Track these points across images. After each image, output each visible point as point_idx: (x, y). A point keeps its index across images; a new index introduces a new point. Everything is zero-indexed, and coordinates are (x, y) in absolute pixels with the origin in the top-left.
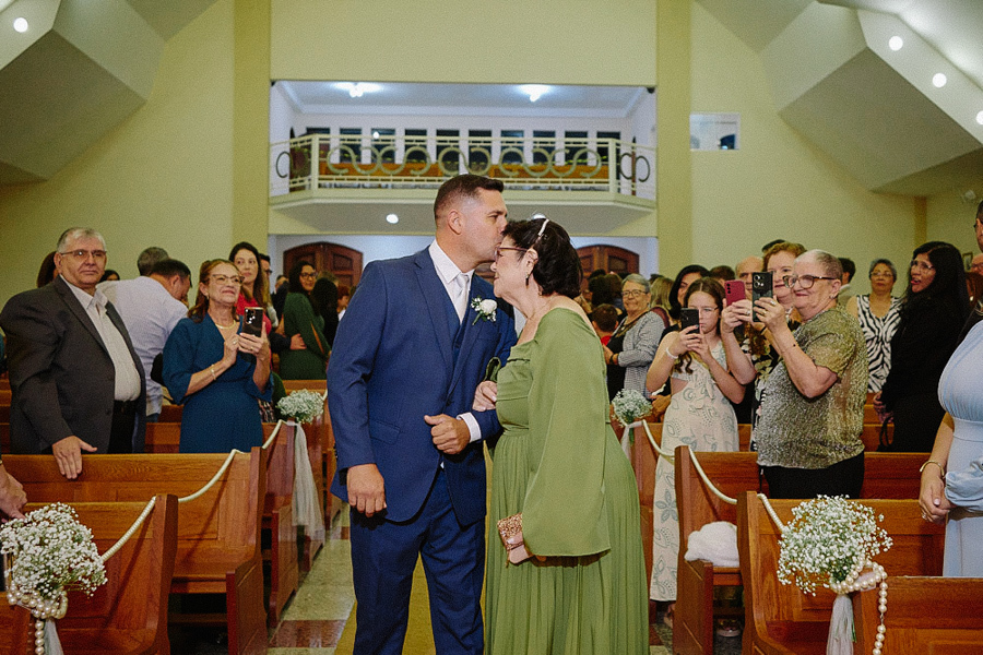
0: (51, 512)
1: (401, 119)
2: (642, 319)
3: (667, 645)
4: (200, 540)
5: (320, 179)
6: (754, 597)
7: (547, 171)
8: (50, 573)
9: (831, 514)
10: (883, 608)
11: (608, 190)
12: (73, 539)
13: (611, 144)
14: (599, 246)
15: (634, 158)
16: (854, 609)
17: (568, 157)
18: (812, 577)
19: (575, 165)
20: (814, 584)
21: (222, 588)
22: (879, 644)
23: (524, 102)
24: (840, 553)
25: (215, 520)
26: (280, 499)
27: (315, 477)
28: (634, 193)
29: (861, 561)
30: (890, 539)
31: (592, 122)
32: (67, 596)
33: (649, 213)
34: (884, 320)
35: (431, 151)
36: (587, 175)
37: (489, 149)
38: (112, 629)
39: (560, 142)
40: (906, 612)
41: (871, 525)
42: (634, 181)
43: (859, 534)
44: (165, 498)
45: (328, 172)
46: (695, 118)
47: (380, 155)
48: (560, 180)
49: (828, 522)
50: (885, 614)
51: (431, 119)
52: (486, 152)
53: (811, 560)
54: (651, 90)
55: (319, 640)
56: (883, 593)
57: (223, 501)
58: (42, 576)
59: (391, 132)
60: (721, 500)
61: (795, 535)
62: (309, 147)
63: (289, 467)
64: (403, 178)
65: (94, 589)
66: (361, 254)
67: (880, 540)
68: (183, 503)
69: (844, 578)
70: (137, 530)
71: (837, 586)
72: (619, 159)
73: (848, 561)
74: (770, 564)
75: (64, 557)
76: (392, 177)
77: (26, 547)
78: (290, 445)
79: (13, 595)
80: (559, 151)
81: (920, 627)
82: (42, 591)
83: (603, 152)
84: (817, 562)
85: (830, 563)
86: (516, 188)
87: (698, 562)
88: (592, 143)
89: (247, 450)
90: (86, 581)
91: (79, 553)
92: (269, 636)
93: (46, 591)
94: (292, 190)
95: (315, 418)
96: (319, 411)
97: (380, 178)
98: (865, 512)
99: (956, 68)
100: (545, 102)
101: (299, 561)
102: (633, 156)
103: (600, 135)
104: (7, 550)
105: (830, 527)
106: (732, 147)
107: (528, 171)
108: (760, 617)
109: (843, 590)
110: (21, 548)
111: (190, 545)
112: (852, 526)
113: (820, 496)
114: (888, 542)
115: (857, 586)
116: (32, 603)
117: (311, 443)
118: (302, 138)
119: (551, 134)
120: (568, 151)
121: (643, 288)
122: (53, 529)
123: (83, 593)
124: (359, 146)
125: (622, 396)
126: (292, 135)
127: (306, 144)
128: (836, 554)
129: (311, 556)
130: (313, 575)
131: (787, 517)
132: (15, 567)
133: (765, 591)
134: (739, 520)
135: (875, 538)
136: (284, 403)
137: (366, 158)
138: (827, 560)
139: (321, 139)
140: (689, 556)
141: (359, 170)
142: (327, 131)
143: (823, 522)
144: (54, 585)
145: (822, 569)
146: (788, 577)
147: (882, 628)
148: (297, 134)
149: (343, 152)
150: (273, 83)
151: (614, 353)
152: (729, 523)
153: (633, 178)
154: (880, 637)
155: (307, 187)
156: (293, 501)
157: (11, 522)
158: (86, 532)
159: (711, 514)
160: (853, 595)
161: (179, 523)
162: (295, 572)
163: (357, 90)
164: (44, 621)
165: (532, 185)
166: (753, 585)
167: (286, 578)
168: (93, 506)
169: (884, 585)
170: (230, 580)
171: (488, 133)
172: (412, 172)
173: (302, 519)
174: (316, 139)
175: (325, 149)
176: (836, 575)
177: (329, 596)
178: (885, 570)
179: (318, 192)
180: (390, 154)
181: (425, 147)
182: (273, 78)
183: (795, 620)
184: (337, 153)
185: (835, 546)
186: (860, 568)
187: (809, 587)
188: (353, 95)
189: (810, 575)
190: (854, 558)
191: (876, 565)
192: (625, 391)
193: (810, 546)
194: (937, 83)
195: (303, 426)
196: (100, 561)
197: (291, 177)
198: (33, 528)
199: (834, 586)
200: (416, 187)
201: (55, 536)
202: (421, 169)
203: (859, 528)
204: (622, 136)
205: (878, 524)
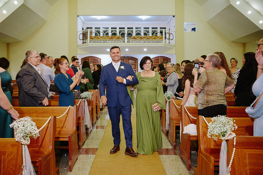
0: (25, 118)
1: (110, 25)
2: (171, 74)
3: (178, 155)
4: (62, 128)
5: (90, 40)
6: (201, 142)
7: (147, 37)
8: (25, 133)
9: (221, 120)
10: (235, 144)
11: (163, 42)
12: (31, 125)
13: (164, 30)
14: (161, 56)
15: (170, 34)
16: (227, 144)
17: (153, 34)
18: (216, 136)
19: (154, 36)
20: (217, 138)
21: (67, 139)
22: (234, 153)
23: (141, 20)
24: (224, 130)
25: (65, 123)
26: (81, 118)
27: (90, 114)
28: (169, 43)
29: (229, 132)
30: (237, 126)
31: (158, 25)
32: (30, 139)
33: (174, 48)
34: (235, 74)
35: (118, 33)
36: (157, 38)
37: (132, 32)
38: (41, 149)
39: (150, 30)
40: (241, 145)
41: (232, 123)
42: (169, 40)
43: (229, 125)
44: (53, 117)
45: (92, 38)
46: (185, 23)
47: (105, 34)
48: (151, 40)
49: (221, 122)
50: (235, 145)
51: (118, 25)
52: (132, 33)
53: (216, 131)
54: (174, 16)
55: (91, 153)
56: (235, 140)
57: (67, 118)
58: (24, 134)
59: (108, 28)
60: (192, 118)
61: (212, 125)
62: (87, 32)
63: (83, 111)
64: (111, 40)
65: (36, 137)
66: (100, 59)
67: (234, 127)
68: (57, 118)
69: (225, 136)
70: (46, 124)
71: (223, 138)
72: (165, 34)
73: (226, 132)
74: (205, 134)
75: (29, 129)
76: (108, 40)
77: (20, 127)
78: (83, 105)
79: (17, 138)
80: (150, 32)
81: (244, 149)
82: (24, 138)
83: (161, 32)
84: (218, 132)
85: (221, 133)
86: (139, 42)
87: (187, 134)
88: (159, 30)
89: (73, 106)
90: (34, 135)
91: (32, 128)
92: (79, 152)
93: (25, 138)
94: (83, 43)
95: (90, 98)
96: (91, 96)
97: (105, 40)
98: (230, 120)
99: (254, 9)
100: (147, 20)
101: (86, 134)
102: (169, 33)
103: (161, 28)
104: (15, 128)
105: (221, 123)
106: (195, 31)
107: (142, 37)
108: (202, 147)
109: (224, 139)
110: (18, 127)
111: (60, 129)
112: (227, 123)
113: (218, 115)
114: (236, 127)
115: (228, 138)
116: (21, 141)
117: (89, 105)
118: (85, 30)
119: (148, 28)
120: (152, 32)
121: (171, 66)
122: (26, 122)
123: (33, 138)
124: (100, 32)
125: (167, 93)
126: (83, 29)
127: (86, 31)
128: (223, 130)
129: (89, 133)
130: (89, 137)
131: (209, 121)
132: (17, 132)
133: (204, 141)
134: (197, 124)
135: (233, 126)
136: (82, 95)
137: (101, 35)
138: (220, 131)
139: (90, 30)
140: (184, 132)
141: (100, 38)
142: (92, 28)
143: (219, 122)
144: (27, 136)
145: (219, 134)
146: (210, 136)
147: (234, 149)
148: (84, 29)
149: (96, 33)
150: (78, 16)
151: (165, 83)
152: (194, 124)
153: (169, 39)
154: (234, 151)
155: (87, 42)
156: (84, 119)
157: (16, 121)
158: (34, 123)
159: (190, 122)
160: (227, 141)
161: (57, 124)
162: (85, 136)
163: (99, 18)
164: (24, 145)
165: (143, 41)
166: (201, 139)
167: (83, 138)
168: (36, 119)
169: (235, 138)
170: (69, 138)
171: (132, 28)
172: (113, 38)
173: (86, 123)
174: (89, 30)
175: (91, 33)
176: (223, 135)
177: (94, 142)
178: (236, 134)
179: (89, 43)
180: (107, 34)
181: (116, 32)
182: (78, 15)
183: (211, 148)
184: (94, 33)
185: (222, 128)
186: (229, 134)
187: (216, 139)
188: (98, 19)
189: (216, 135)
190: (227, 131)
191: (233, 133)
192: (168, 92)
193: (216, 128)
194: (249, 13)
195: (87, 100)
196: (38, 131)
197: (83, 40)
198: (21, 122)
199: (222, 138)
200: (114, 42)
201: (27, 124)
202: (115, 37)
203: (229, 124)
204: (166, 28)
205: (234, 122)
